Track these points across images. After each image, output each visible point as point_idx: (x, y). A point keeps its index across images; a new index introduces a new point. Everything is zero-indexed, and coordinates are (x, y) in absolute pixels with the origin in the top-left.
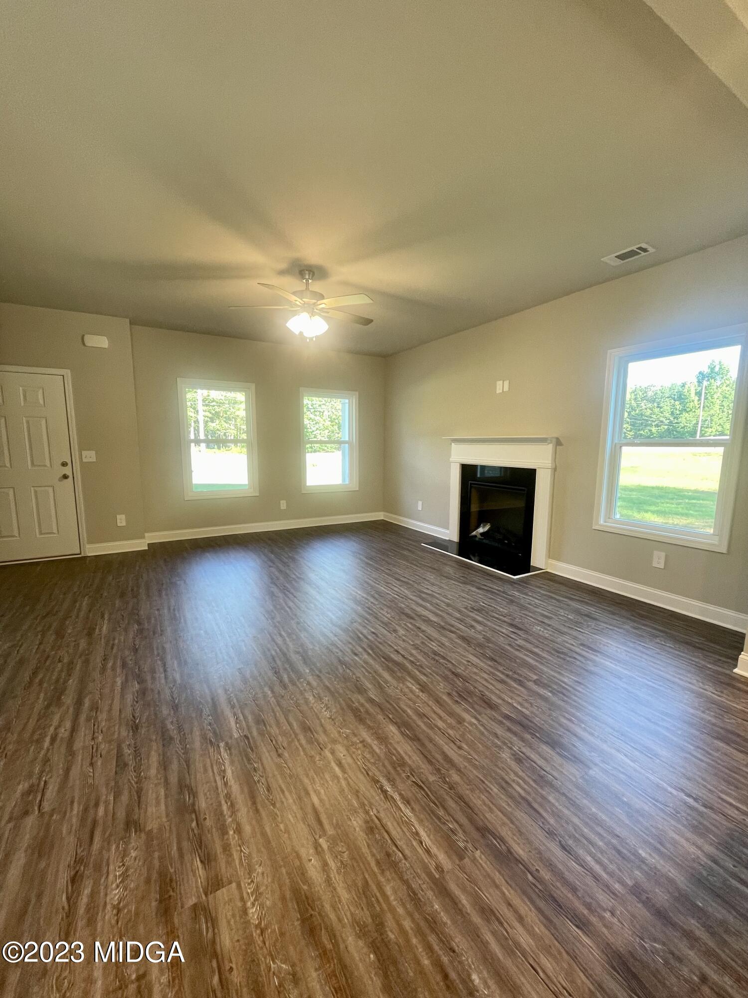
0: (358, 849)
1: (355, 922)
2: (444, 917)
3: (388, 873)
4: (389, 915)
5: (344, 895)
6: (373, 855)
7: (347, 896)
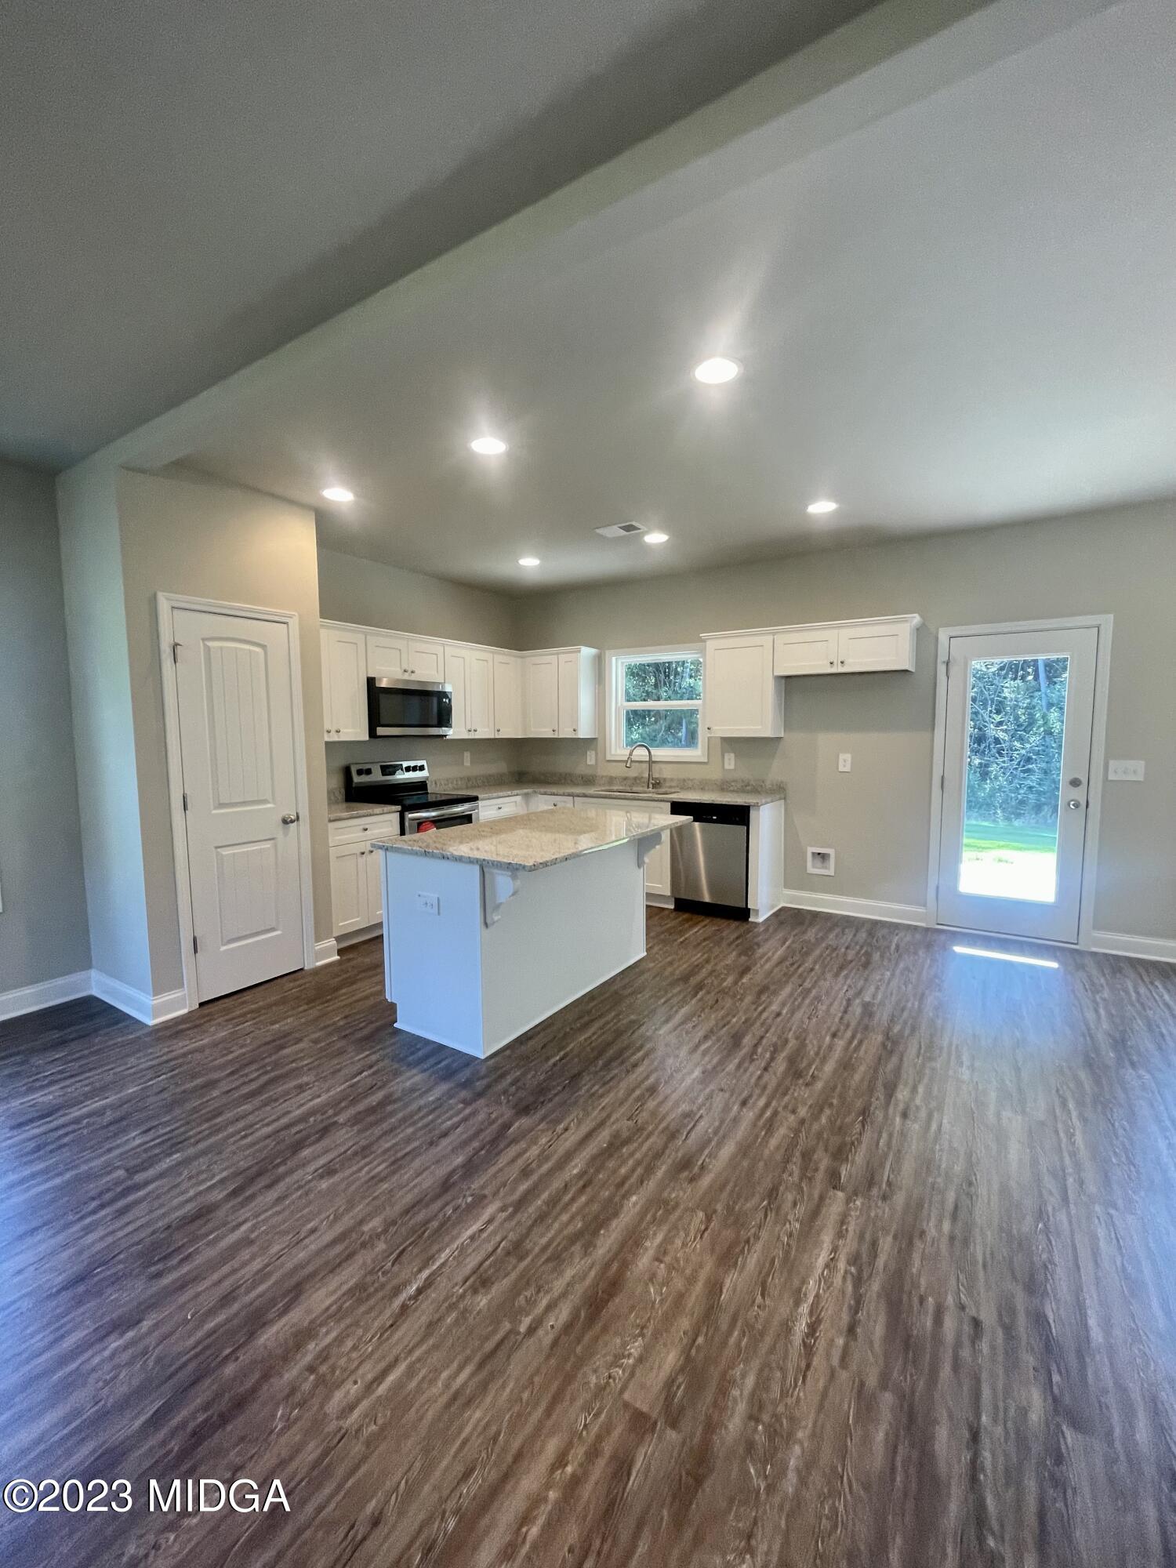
0: (515, 1284)
1: (586, 1253)
2: (545, 1196)
3: (528, 1247)
4: (565, 1232)
5: (569, 1273)
6: (515, 1267)
7: (568, 1271)
